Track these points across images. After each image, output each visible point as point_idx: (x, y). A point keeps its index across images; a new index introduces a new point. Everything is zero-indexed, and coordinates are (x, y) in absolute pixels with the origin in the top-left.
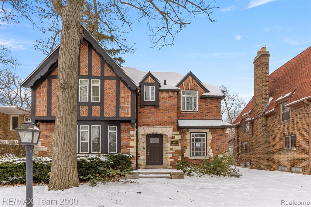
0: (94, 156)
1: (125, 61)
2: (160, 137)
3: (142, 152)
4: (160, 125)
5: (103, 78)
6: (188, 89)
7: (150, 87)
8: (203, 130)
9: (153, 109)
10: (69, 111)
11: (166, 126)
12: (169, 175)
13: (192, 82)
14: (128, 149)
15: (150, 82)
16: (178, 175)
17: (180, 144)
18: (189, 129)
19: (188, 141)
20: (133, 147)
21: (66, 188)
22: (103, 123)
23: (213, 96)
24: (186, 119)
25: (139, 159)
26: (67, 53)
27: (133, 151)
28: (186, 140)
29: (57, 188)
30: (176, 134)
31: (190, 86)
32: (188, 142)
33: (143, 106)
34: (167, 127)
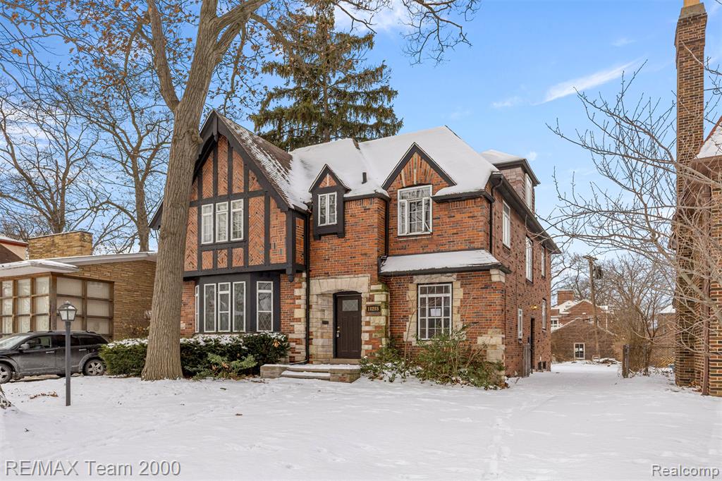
0: (214, 337)
2: (355, 295)
3: (320, 330)
4: (347, 273)
5: (247, 195)
6: (411, 184)
7: (327, 196)
8: (443, 277)
9: (335, 241)
11: (358, 274)
12: (328, 375)
13: (421, 167)
14: (292, 324)
15: (328, 185)
16: (340, 375)
17: (384, 311)
18: (415, 277)
19: (412, 305)
20: (299, 320)
22: (248, 277)
24: (406, 253)
25: (312, 344)
27: (299, 328)
28: (408, 301)
30: (377, 291)
31: (415, 175)
32: (410, 306)
33: (318, 237)
34: (360, 275)
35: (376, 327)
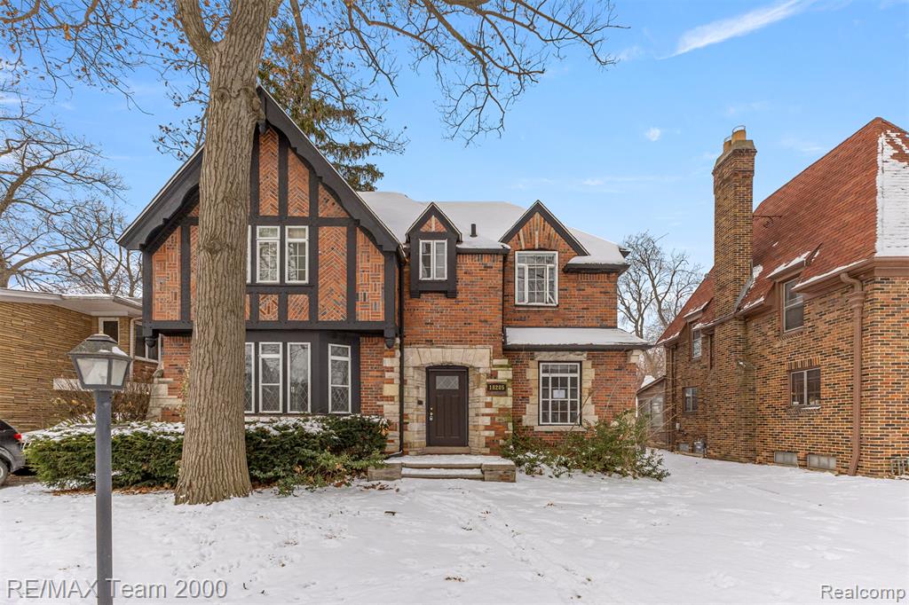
1: (382, 174)
2: (463, 372)
3: (416, 412)
4: (460, 342)
5: (315, 222)
6: (532, 247)
7: (433, 243)
8: (571, 355)
9: (442, 302)
10: (225, 309)
11: (475, 345)
12: (477, 472)
13: (544, 230)
14: (378, 403)
15: (433, 230)
16: (501, 472)
17: (510, 391)
18: (536, 353)
19: (533, 384)
20: (391, 399)
21: (216, 500)
22: (317, 336)
23: (597, 264)
24: (526, 325)
25: (407, 430)
26: (221, 162)
27: (391, 409)
28: (528, 380)
29: (195, 499)
30: (501, 366)
31: (537, 238)
32: (532, 386)
33: (416, 294)
34: (478, 346)
35: (500, 409)
